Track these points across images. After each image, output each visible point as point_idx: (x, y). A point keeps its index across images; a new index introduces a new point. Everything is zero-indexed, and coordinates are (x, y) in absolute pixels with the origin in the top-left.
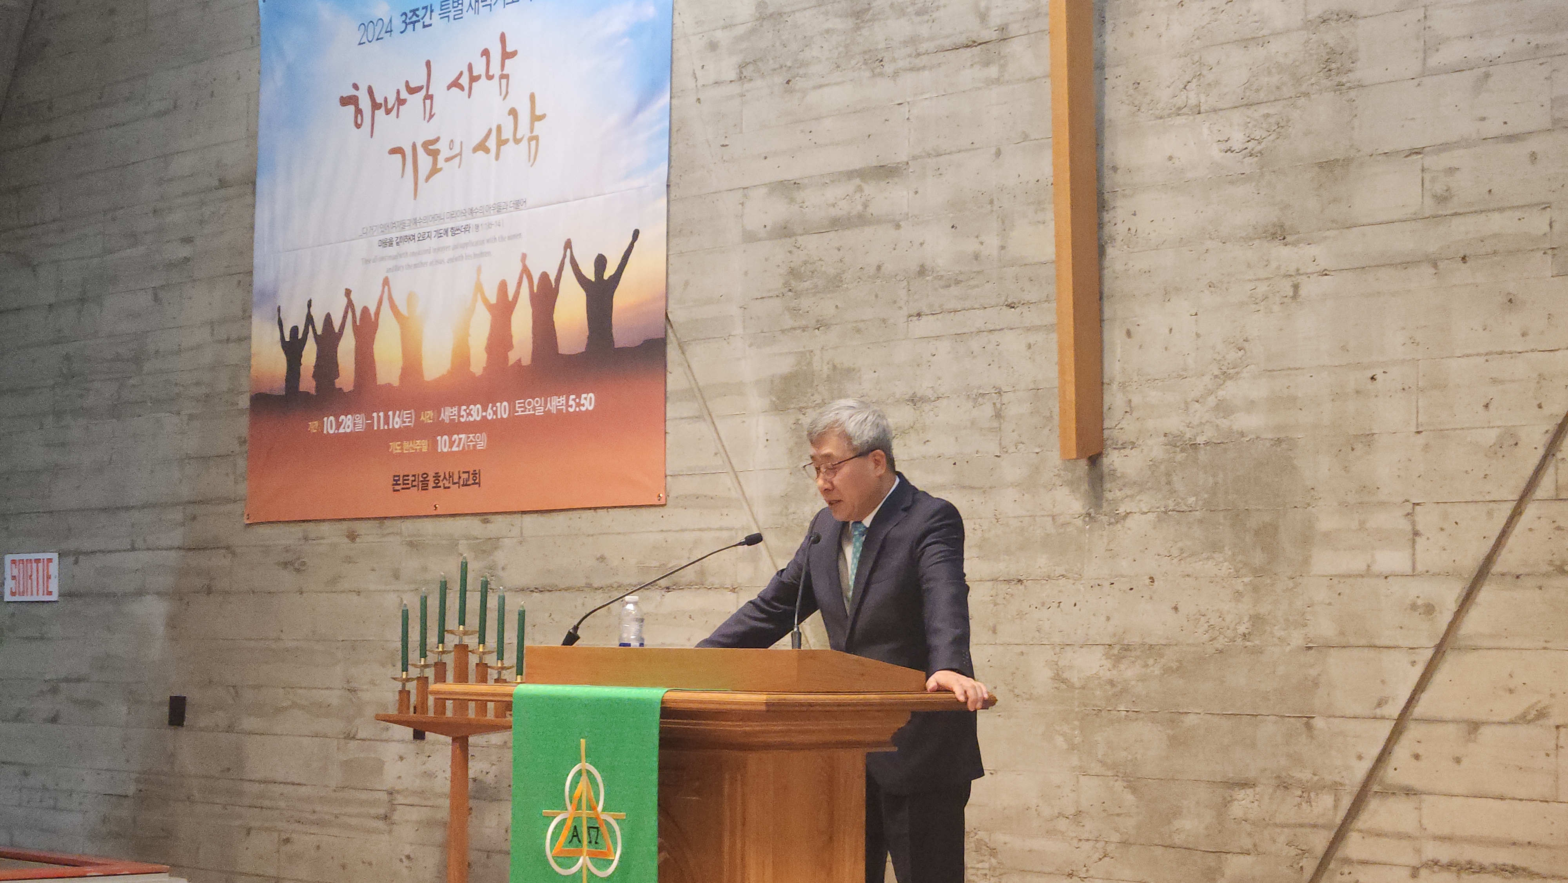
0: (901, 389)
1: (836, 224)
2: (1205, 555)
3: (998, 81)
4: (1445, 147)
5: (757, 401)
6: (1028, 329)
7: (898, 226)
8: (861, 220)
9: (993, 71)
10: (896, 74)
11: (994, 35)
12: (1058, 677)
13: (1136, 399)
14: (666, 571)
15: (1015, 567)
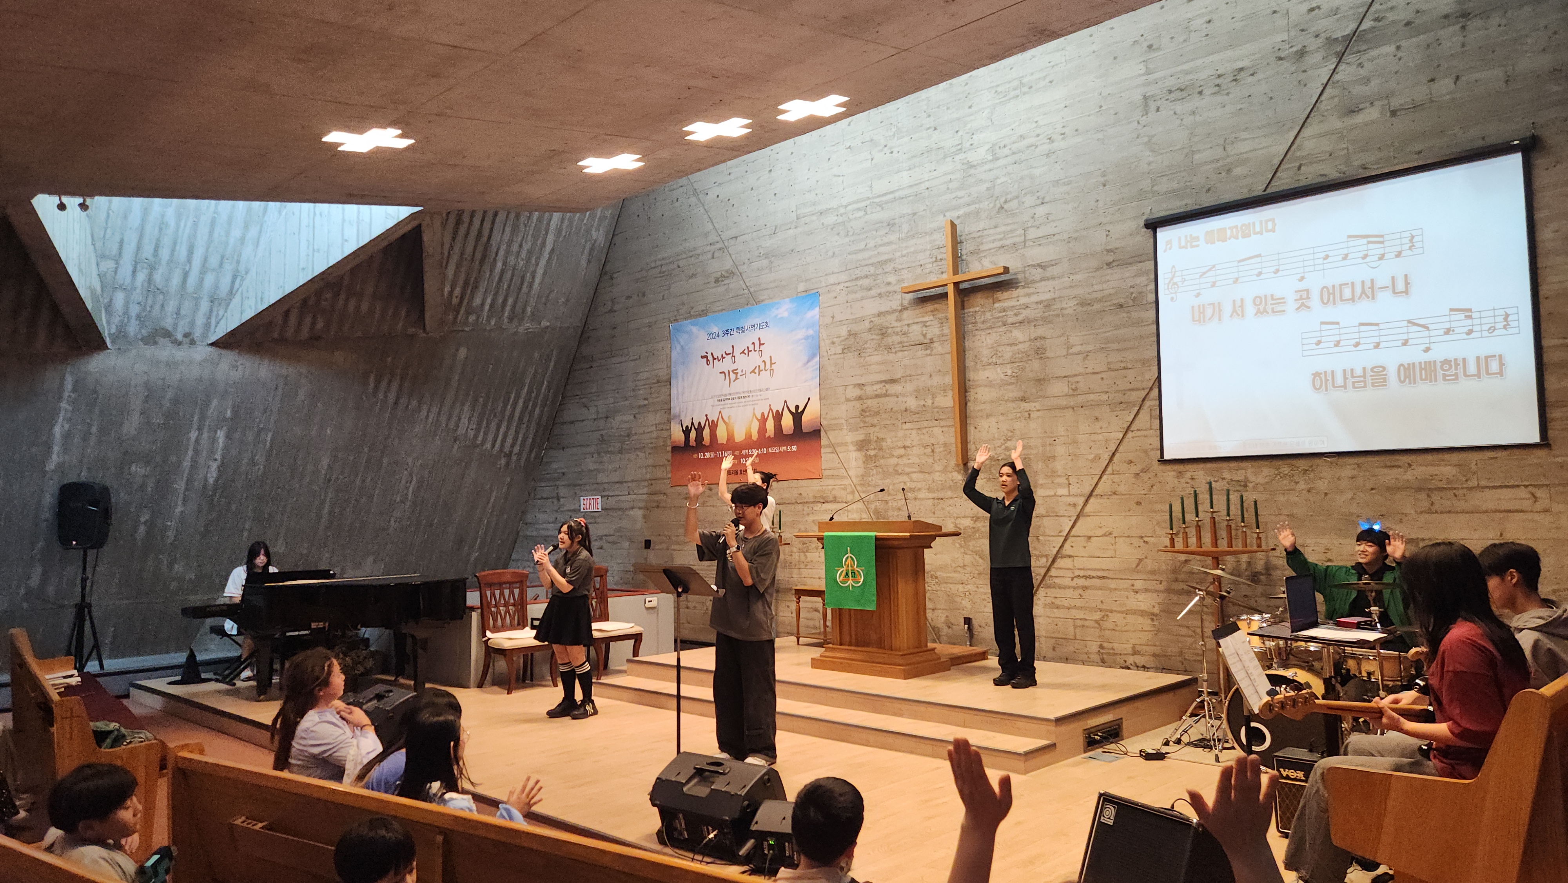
0: (899, 444)
1: (877, 396)
4: (1076, 375)
5: (851, 448)
6: (944, 427)
7: (898, 397)
8: (886, 395)
10: (896, 353)
11: (929, 342)
14: (823, 498)
15: (940, 495)
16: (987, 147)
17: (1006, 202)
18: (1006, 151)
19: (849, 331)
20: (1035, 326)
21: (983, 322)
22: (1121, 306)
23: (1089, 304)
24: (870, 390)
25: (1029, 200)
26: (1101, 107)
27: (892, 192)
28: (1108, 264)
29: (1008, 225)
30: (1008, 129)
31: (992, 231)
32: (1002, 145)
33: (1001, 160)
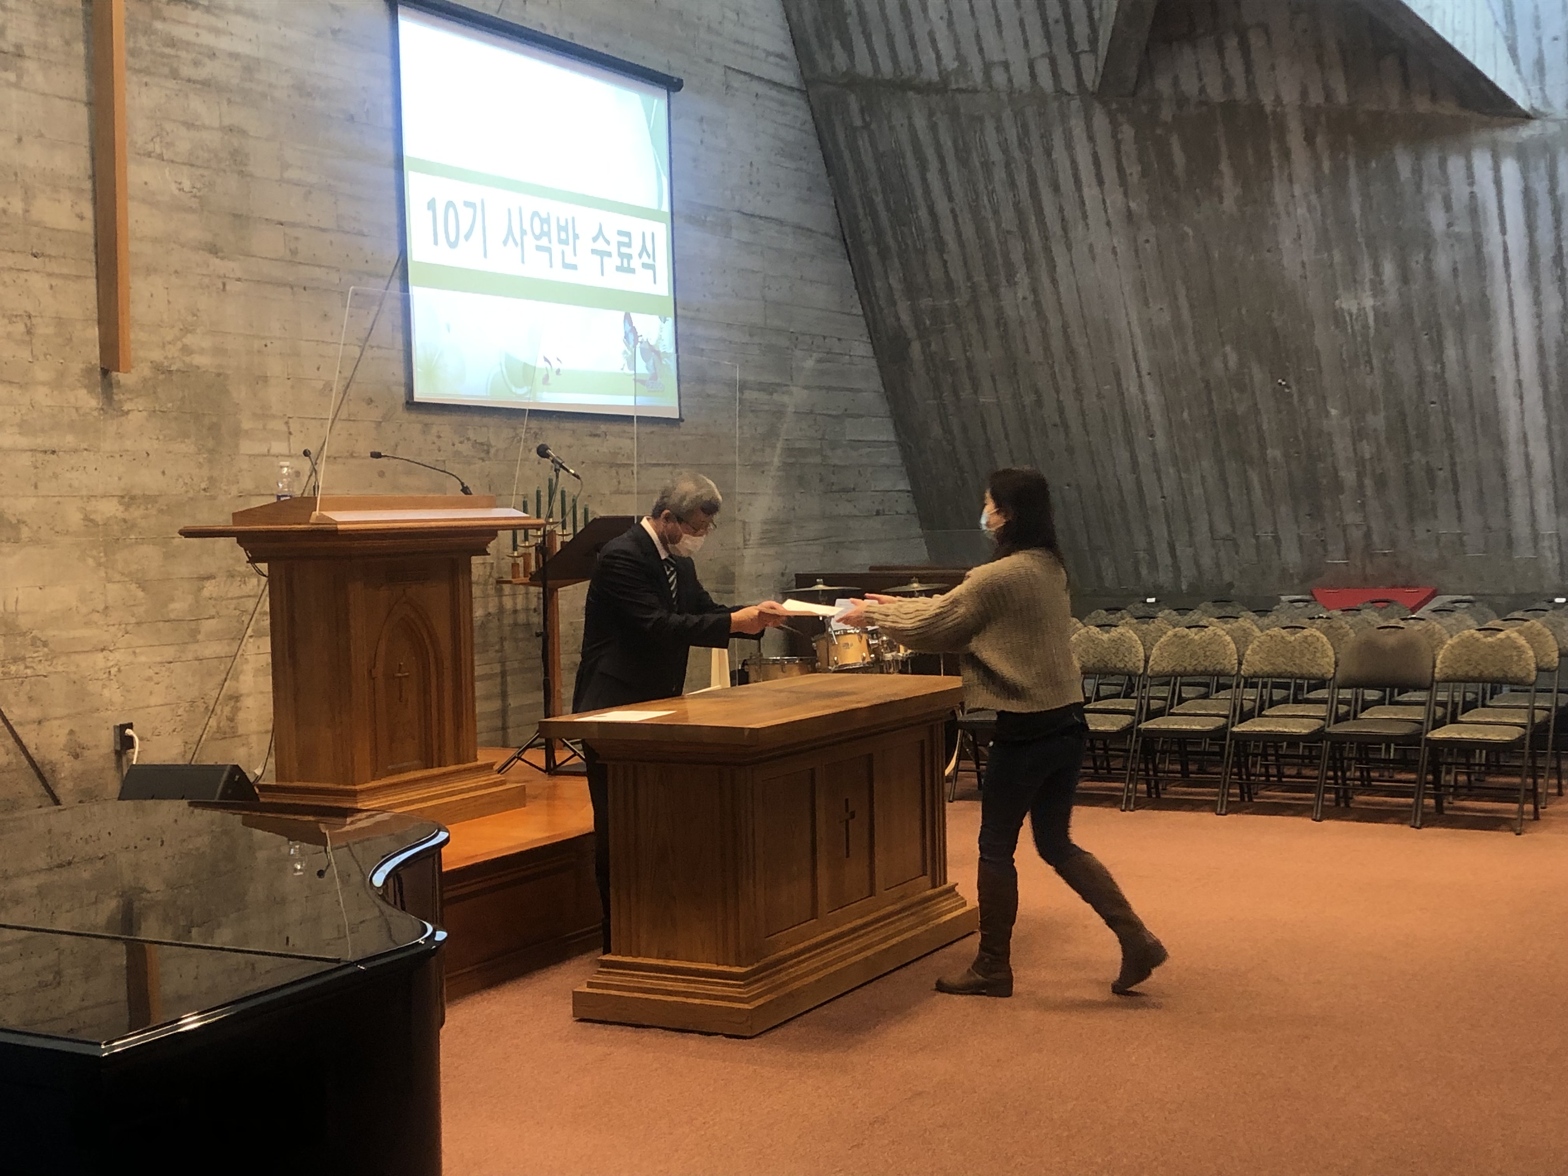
2: (179, 440)
3: (16, 87)
4: (294, 225)
6: (50, 275)
9: (12, 77)
11: (12, 49)
12: (87, 518)
20: (228, 101)
22: (352, 118)
23: (307, 95)
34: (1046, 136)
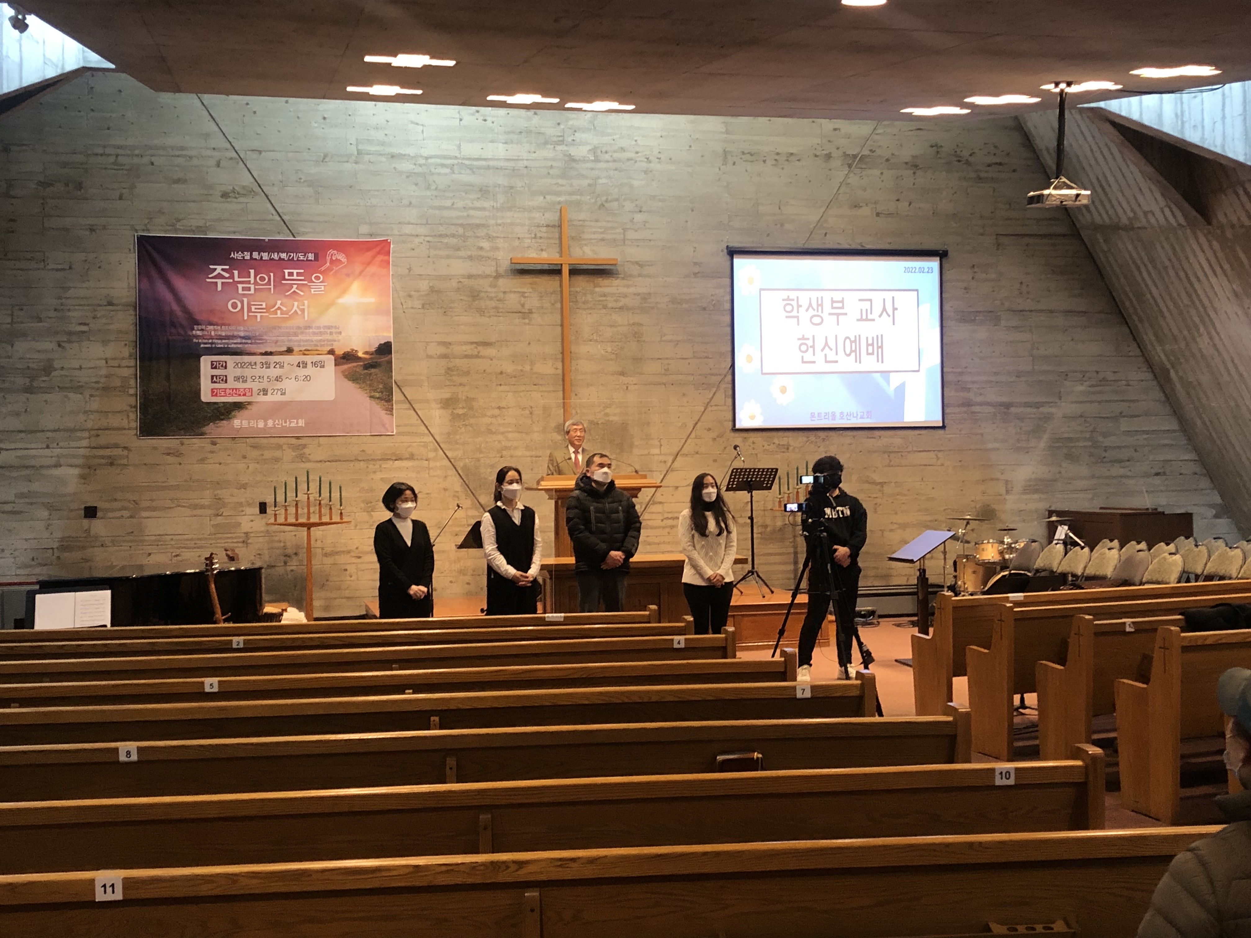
0: (494, 405)
1: (466, 356)
3: (528, 324)
4: (668, 358)
5: (434, 405)
7: (492, 360)
8: (477, 356)
9: (527, 321)
10: (490, 317)
11: (527, 311)
13: (579, 411)
14: (393, 454)
15: (538, 454)
16: (589, 147)
17: (606, 201)
18: (607, 157)
19: (430, 287)
20: (633, 313)
21: (584, 303)
22: (704, 309)
23: (679, 303)
24: (458, 350)
25: (629, 206)
26: (690, 146)
27: (485, 159)
28: (695, 274)
29: (608, 221)
30: (610, 138)
31: (592, 224)
32: (604, 150)
33: (602, 163)
34: (1183, 250)
